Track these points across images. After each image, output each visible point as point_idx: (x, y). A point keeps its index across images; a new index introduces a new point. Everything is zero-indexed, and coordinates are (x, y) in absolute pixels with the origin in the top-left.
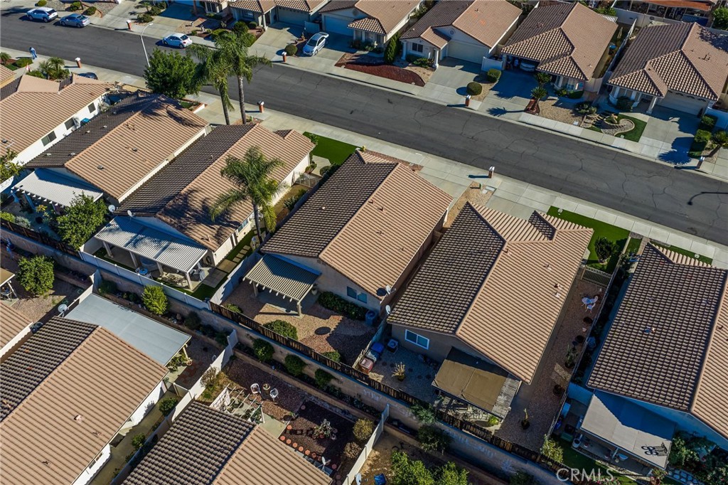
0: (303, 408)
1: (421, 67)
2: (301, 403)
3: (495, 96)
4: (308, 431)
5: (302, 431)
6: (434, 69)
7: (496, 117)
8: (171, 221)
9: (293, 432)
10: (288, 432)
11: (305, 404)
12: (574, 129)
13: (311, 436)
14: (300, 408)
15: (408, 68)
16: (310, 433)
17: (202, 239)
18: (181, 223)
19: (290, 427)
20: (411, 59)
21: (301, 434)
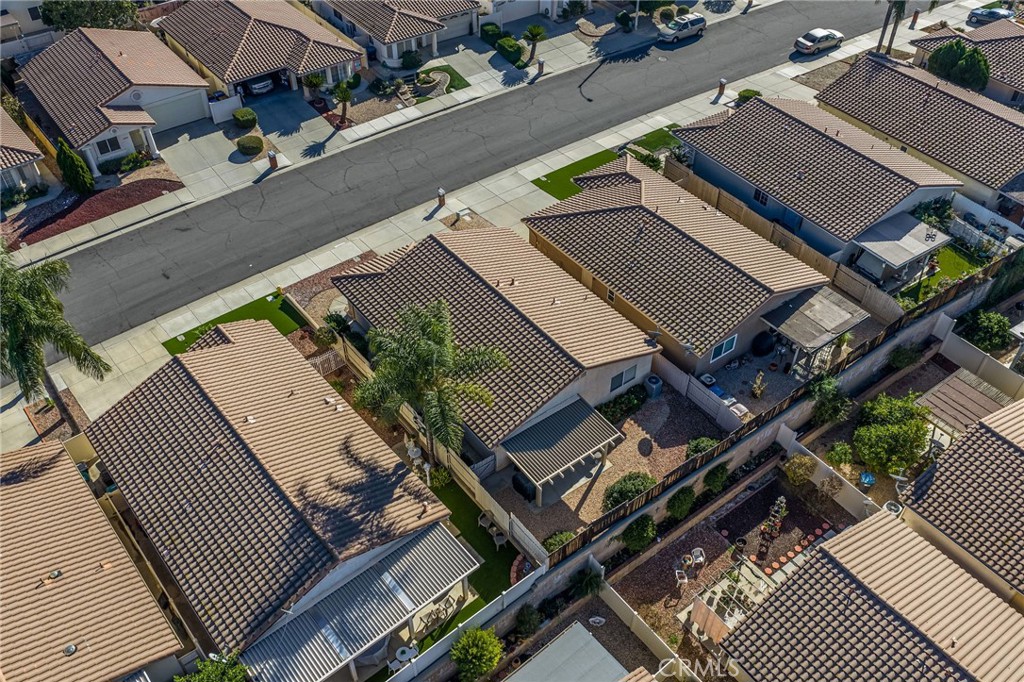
0: (725, 533)
1: (141, 167)
2: (716, 533)
3: (282, 138)
4: (764, 538)
5: (762, 545)
6: (159, 160)
7: (323, 156)
8: (361, 544)
9: (761, 556)
10: (759, 562)
11: (720, 528)
12: (407, 113)
13: (773, 538)
14: (726, 537)
15: (125, 182)
16: (767, 537)
17: (419, 518)
18: (371, 533)
19: (753, 558)
20: (111, 169)
21: (767, 548)
